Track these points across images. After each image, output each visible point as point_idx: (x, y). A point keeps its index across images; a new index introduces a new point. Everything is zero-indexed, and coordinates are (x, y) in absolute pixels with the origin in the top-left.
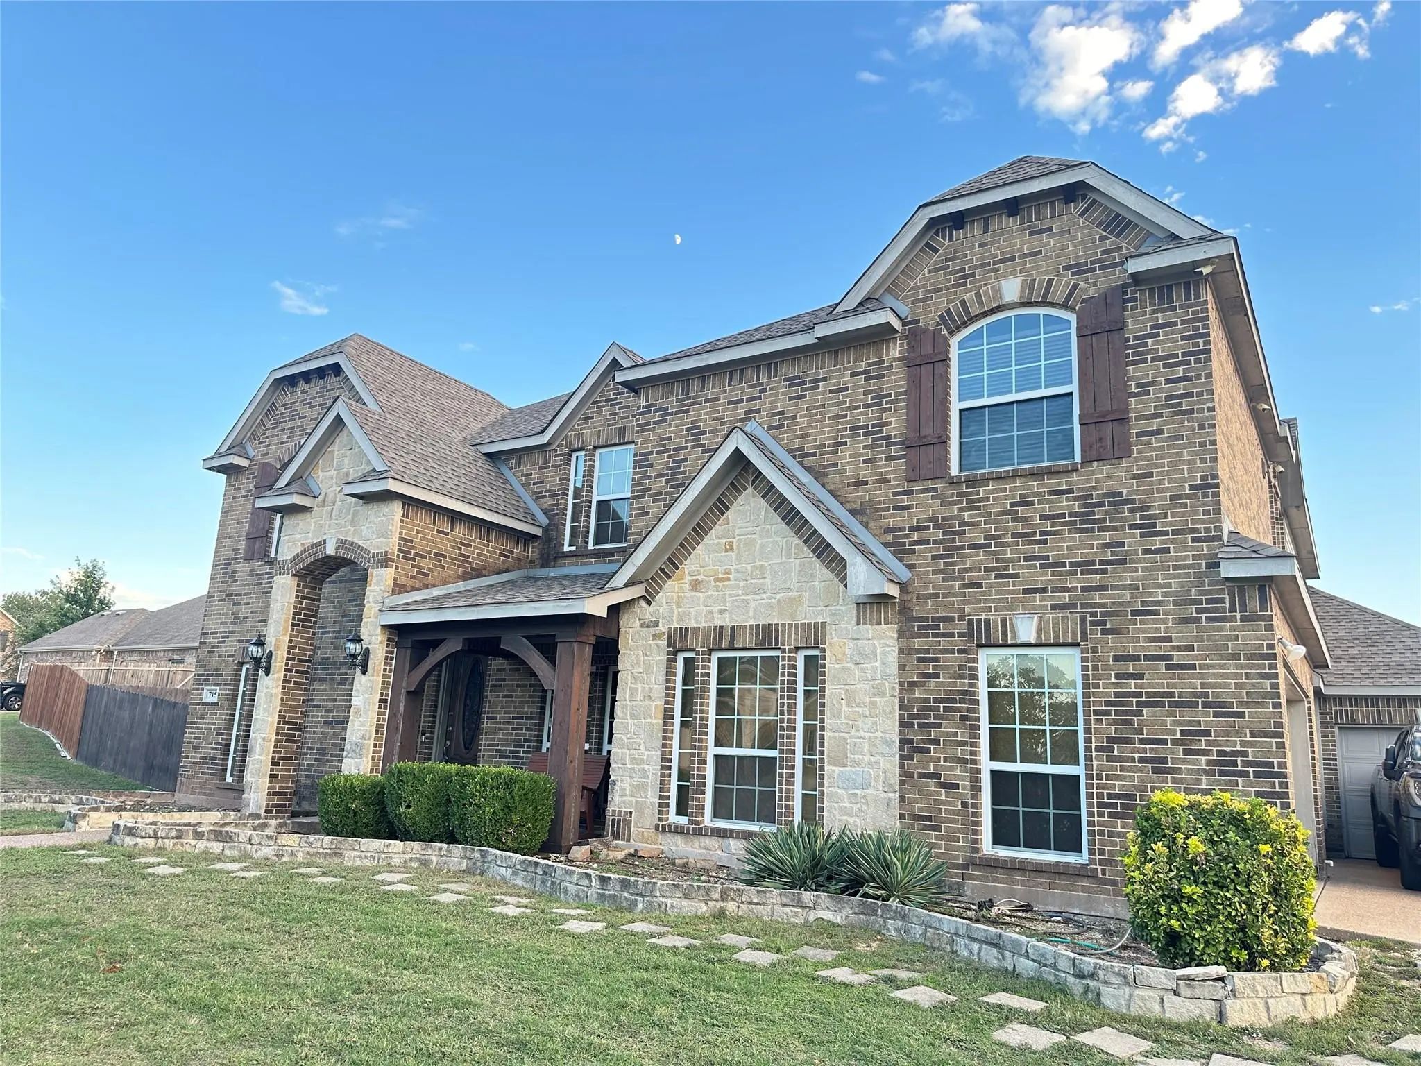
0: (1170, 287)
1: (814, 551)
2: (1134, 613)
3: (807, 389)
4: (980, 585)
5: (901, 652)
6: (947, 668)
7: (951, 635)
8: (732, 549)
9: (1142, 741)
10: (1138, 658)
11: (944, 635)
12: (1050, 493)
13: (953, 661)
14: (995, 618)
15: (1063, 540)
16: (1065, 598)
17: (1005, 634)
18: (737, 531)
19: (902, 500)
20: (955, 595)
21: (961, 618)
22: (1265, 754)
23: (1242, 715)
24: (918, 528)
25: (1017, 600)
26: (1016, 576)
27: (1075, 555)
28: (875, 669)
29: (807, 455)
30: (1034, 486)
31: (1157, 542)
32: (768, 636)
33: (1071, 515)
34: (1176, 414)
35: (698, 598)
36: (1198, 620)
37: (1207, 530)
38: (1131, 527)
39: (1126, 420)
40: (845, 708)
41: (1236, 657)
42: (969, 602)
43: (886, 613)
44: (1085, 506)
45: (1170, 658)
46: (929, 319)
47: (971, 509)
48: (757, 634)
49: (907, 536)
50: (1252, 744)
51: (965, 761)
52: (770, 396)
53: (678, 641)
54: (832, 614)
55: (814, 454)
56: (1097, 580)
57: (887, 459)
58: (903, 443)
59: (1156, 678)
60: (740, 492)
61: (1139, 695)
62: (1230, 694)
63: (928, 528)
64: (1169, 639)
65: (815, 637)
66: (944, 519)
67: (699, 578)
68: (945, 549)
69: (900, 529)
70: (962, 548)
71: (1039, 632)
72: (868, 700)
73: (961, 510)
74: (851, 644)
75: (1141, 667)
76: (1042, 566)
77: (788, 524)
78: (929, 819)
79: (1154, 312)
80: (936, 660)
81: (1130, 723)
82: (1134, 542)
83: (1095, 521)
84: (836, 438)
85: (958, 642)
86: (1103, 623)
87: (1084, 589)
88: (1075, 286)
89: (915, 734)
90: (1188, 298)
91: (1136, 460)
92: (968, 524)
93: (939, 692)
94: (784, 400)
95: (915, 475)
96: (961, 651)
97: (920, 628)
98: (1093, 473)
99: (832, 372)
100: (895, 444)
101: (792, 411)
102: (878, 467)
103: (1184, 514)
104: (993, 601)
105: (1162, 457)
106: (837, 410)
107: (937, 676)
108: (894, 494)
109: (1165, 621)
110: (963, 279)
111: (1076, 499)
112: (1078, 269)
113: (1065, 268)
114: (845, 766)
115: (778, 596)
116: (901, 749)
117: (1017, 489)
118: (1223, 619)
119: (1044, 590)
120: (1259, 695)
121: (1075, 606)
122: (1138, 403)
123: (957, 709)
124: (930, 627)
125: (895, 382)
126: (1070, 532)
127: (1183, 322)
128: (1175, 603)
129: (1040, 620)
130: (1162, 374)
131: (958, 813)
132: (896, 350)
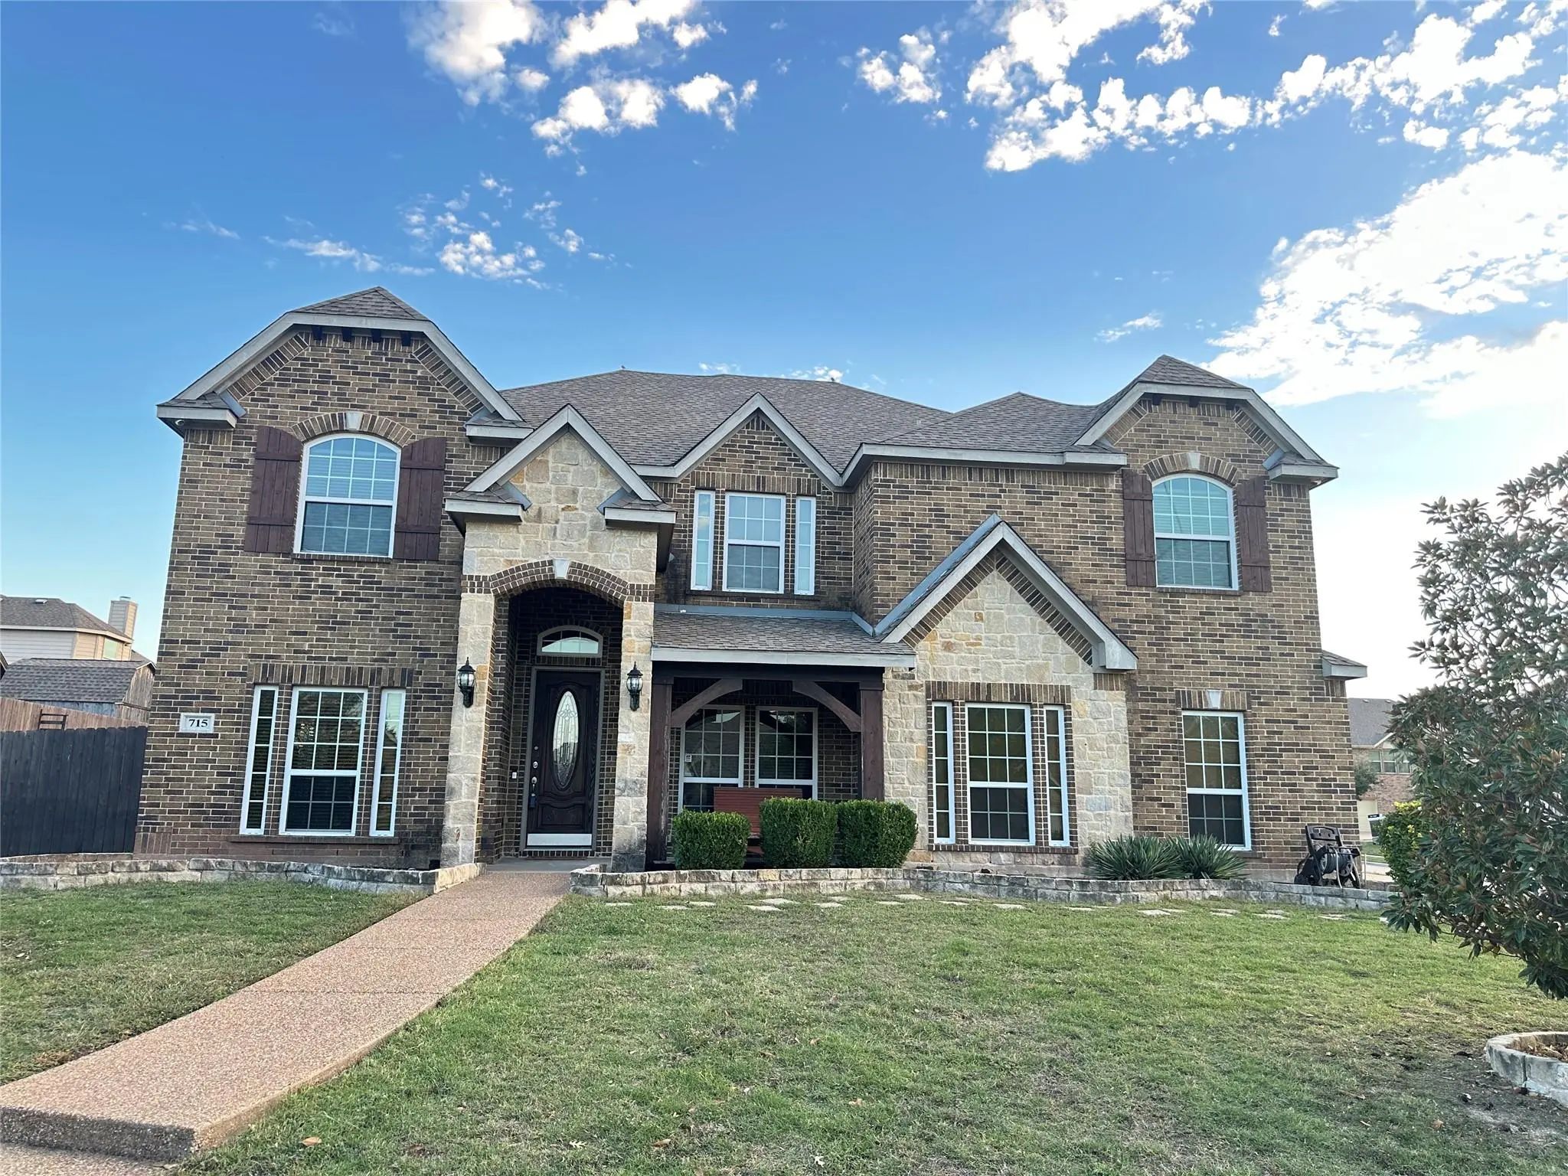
0: (1289, 486)
1: (1057, 629)
2: (1277, 693)
3: (1042, 498)
4: (1182, 667)
5: (1129, 711)
6: (1163, 724)
7: (1165, 701)
8: (982, 619)
9: (1283, 773)
10: (1279, 721)
11: (1159, 701)
12: (1225, 609)
13: (1166, 719)
14: (1194, 692)
15: (1234, 642)
16: (1236, 680)
17: (1201, 702)
18: (986, 605)
19: (1124, 599)
20: (1166, 673)
21: (1171, 689)
22: (1345, 780)
23: (1333, 757)
24: (1136, 622)
25: (1207, 679)
26: (1205, 663)
27: (1241, 653)
28: (1110, 723)
29: (1046, 552)
30: (1215, 601)
31: (1287, 650)
32: (1022, 694)
33: (1238, 625)
34: (1295, 569)
35: (952, 658)
36: (1310, 700)
37: (1314, 645)
38: (1273, 638)
39: (1267, 568)
40: (1088, 751)
41: (1329, 723)
42: (1175, 678)
43: (1117, 682)
44: (1246, 620)
45: (1296, 722)
46: (1138, 467)
47: (1173, 612)
48: (1012, 692)
49: (1129, 626)
50: (1339, 774)
51: (1178, 788)
52: (1009, 497)
53: (937, 691)
54: (1074, 680)
55: (1052, 552)
56: (1254, 670)
57: (1111, 566)
58: (1122, 556)
59: (1289, 734)
60: (987, 574)
61: (1280, 744)
62: (1328, 745)
63: (1144, 622)
64: (1295, 711)
65: (1062, 696)
66: (1155, 617)
67: (952, 640)
68: (1156, 639)
69: (1125, 621)
70: (1169, 639)
71: (1222, 703)
72: (1106, 746)
73: (1167, 612)
74: (1089, 703)
75: (1281, 727)
76: (1222, 658)
77: (1032, 605)
78: (1155, 828)
79: (1281, 500)
80: (1153, 718)
81: (1276, 761)
82: (1275, 647)
83: (1252, 631)
84: (1070, 542)
85: (1169, 706)
86: (1259, 698)
87: (1247, 675)
88: (1234, 470)
89: (1141, 770)
90: (1300, 496)
91: (1274, 594)
92: (1172, 623)
93: (1157, 741)
94: (1022, 503)
95: (1133, 581)
96: (1172, 713)
97: (1142, 694)
98: (1250, 599)
99: (1063, 489)
100: (1117, 555)
101: (1031, 514)
102: (1105, 571)
103: (1301, 633)
104: (1192, 679)
105: (1289, 595)
106: (1069, 521)
107: (1156, 729)
108: (1118, 594)
109: (1293, 699)
110: (1160, 444)
111: (1241, 615)
112: (1235, 458)
113: (1227, 455)
114: (1091, 794)
115: (1027, 662)
116: (1133, 781)
117: (1204, 602)
118: (1323, 700)
119: (1223, 674)
120: (1341, 745)
121: (1242, 686)
122: (1274, 557)
123: (1171, 753)
124: (1150, 694)
125: (1114, 507)
126: (1238, 636)
127: (1298, 511)
128: (1298, 688)
129: (1223, 693)
130: (1287, 542)
131: (1175, 823)
132: (1113, 484)
